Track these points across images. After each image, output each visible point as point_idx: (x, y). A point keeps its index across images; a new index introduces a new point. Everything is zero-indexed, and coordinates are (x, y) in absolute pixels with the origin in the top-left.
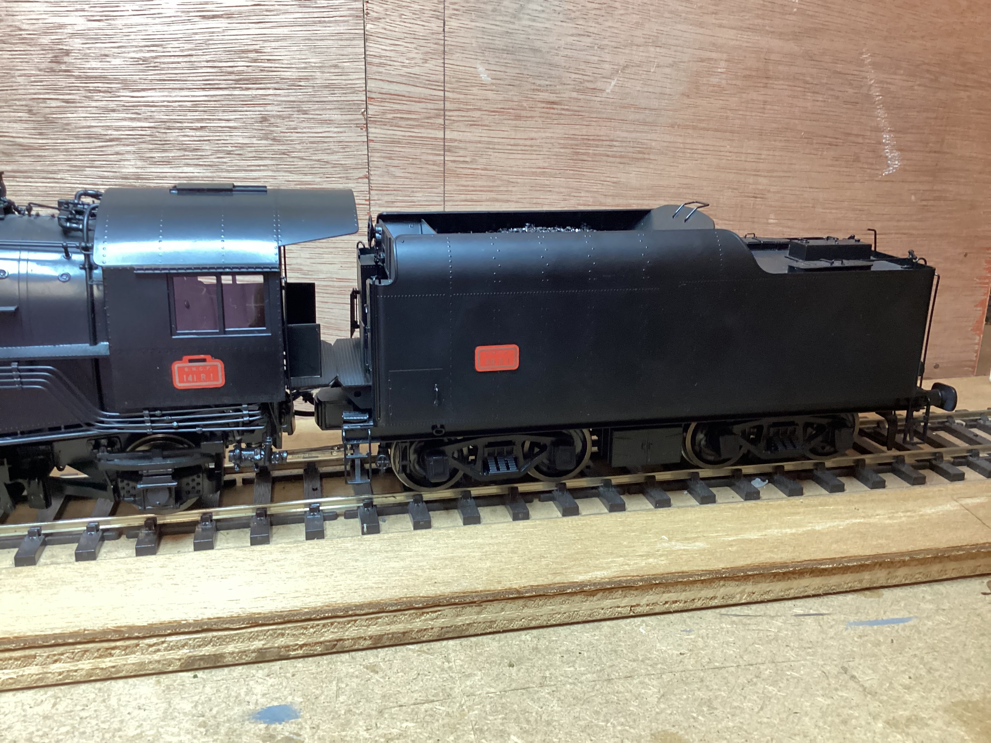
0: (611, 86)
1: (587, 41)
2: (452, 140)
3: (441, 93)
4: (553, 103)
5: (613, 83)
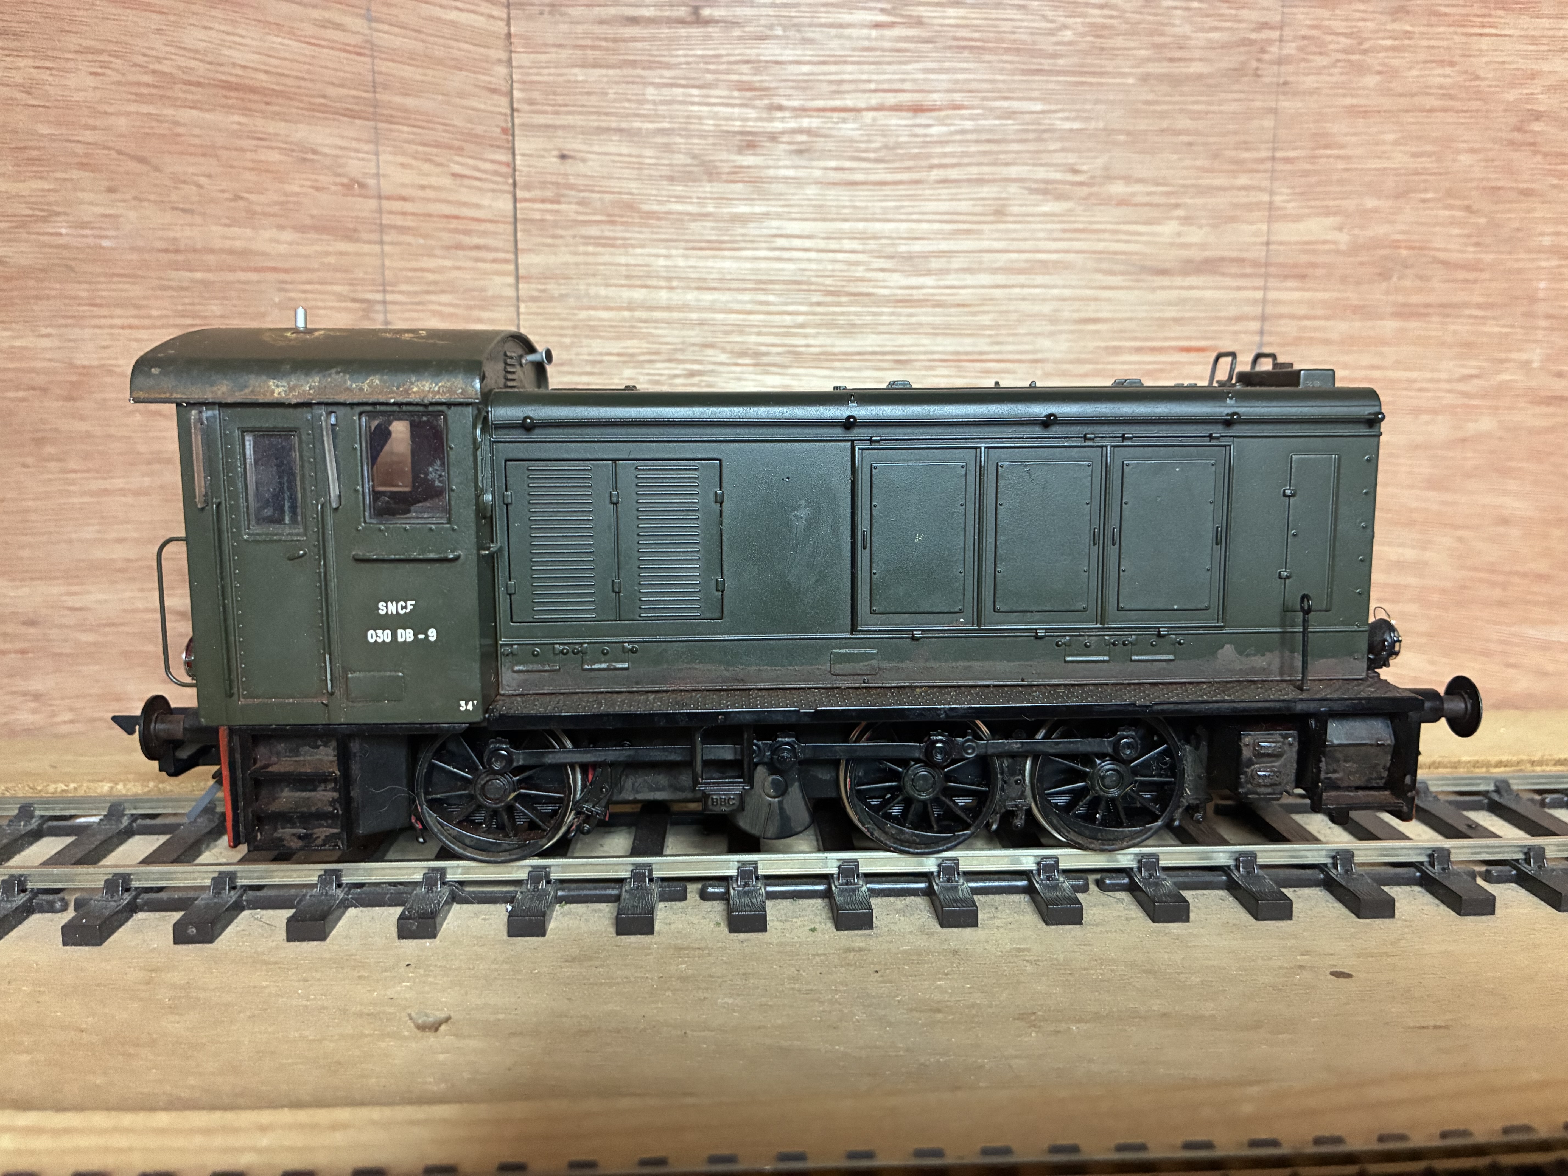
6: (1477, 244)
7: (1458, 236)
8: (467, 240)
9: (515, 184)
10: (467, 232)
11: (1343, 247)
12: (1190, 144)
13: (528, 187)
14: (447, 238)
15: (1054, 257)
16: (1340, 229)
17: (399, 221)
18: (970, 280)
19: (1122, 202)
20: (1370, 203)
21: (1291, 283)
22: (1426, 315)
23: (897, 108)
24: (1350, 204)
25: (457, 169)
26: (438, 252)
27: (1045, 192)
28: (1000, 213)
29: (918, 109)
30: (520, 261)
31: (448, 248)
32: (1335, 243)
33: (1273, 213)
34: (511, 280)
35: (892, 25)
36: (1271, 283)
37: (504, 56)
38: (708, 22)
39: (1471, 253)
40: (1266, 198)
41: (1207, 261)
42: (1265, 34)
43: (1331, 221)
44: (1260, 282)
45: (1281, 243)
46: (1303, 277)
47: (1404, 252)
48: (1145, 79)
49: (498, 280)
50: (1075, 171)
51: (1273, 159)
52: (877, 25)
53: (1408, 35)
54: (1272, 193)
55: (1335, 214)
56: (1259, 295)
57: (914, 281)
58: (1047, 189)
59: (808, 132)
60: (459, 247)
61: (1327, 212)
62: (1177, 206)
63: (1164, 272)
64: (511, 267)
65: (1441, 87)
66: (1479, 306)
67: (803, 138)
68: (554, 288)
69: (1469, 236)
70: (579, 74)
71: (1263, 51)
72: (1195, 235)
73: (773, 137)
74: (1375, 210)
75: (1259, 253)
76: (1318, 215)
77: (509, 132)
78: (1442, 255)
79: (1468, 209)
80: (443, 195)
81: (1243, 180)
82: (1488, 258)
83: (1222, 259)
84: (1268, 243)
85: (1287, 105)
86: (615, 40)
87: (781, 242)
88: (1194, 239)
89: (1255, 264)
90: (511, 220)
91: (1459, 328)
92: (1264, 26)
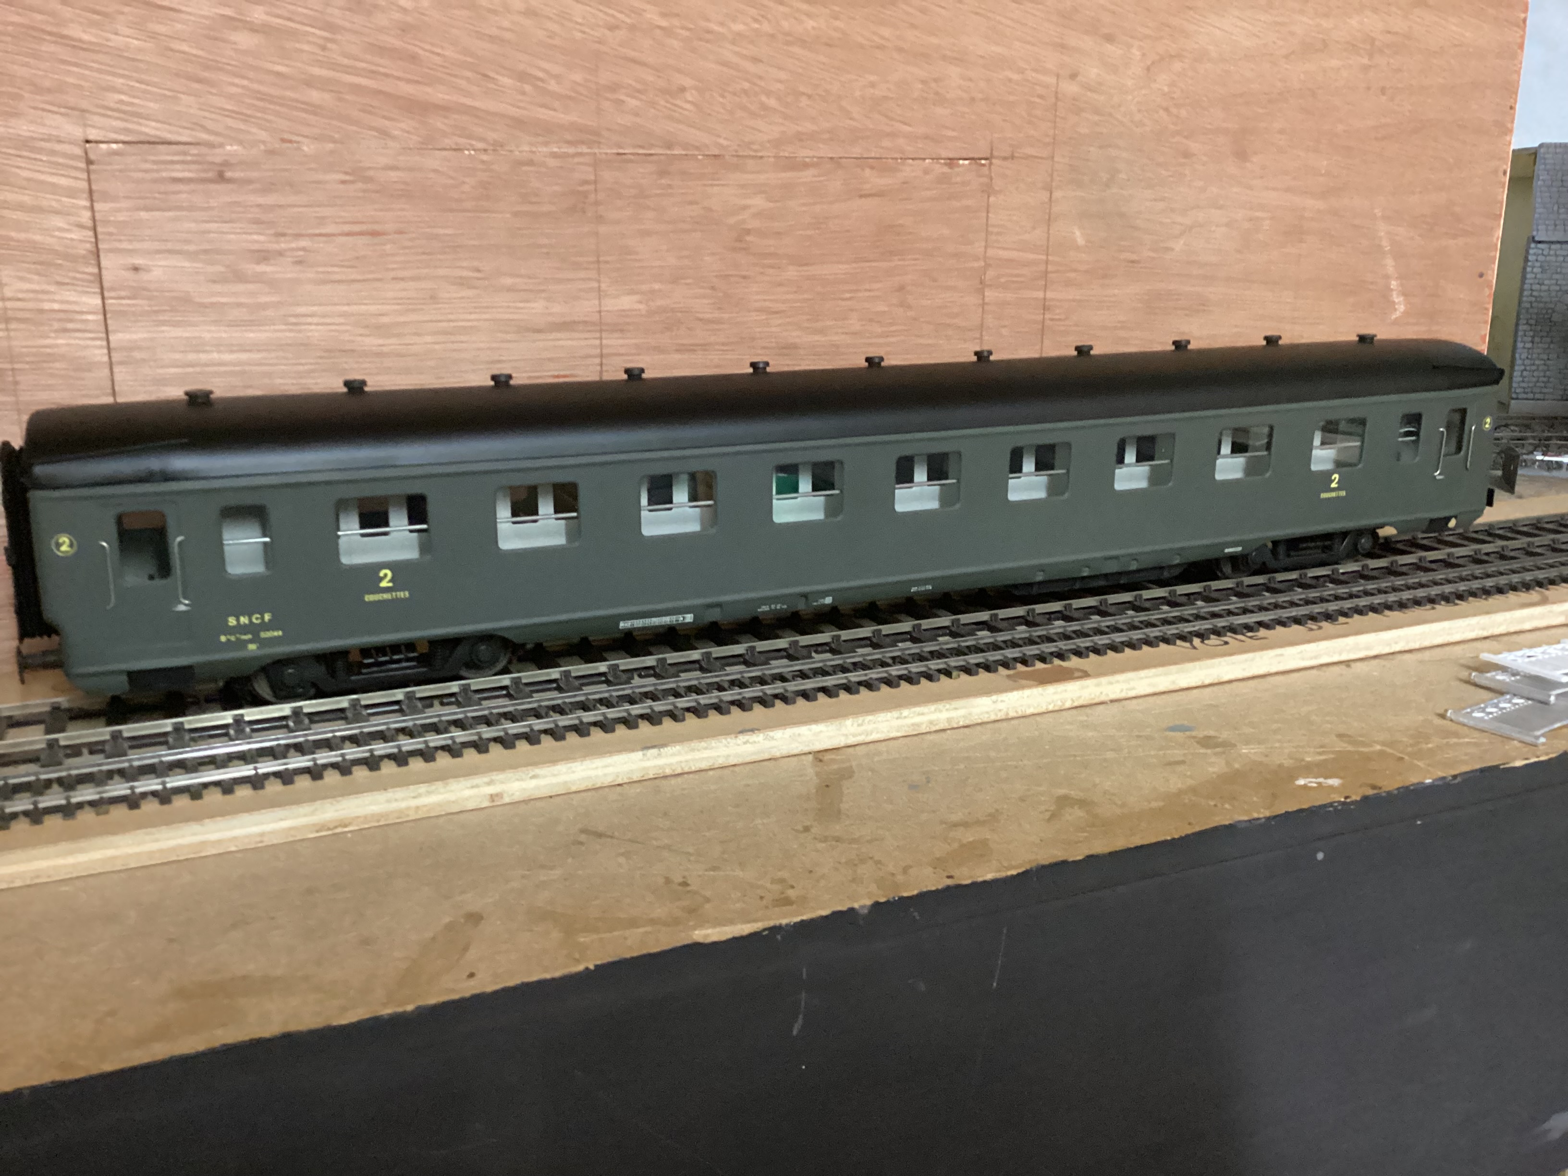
0: (1178, 245)
1: (1161, 205)
2: (1052, 300)
3: (1044, 257)
4: (1133, 262)
5: (1182, 242)
6: (719, 308)
7: (708, 304)
8: (70, 326)
9: (102, 288)
10: (71, 321)
11: (644, 312)
12: (548, 253)
13: (112, 289)
14: (56, 325)
15: (470, 324)
16: (640, 302)
17: (20, 315)
18: (416, 339)
19: (510, 289)
20: (657, 286)
21: (616, 335)
22: (695, 351)
23: (361, 233)
24: (644, 287)
25: (59, 279)
26: (53, 335)
27: (462, 284)
28: (434, 298)
29: (374, 234)
30: (111, 338)
31: (56, 331)
32: (639, 310)
33: (600, 294)
34: (105, 351)
35: (352, 182)
36: (604, 335)
37: (87, 204)
38: (229, 181)
39: (717, 315)
40: (596, 285)
41: (565, 323)
42: (586, 188)
43: (636, 297)
44: (598, 335)
45: (607, 311)
46: (622, 331)
47: (679, 314)
48: (516, 214)
49: (97, 352)
50: (478, 271)
51: (598, 262)
52: (343, 182)
53: (670, 186)
54: (599, 281)
55: (637, 293)
56: (597, 342)
57: (381, 342)
58: (462, 282)
59: (304, 249)
60: (65, 330)
61: (632, 292)
62: (544, 291)
63: (539, 331)
64: (104, 343)
65: (691, 217)
66: (723, 344)
67: (301, 253)
68: (137, 355)
69: (714, 304)
70: (143, 215)
71: (586, 197)
72: (557, 309)
73: (280, 253)
74: (660, 291)
75: (595, 318)
76: (628, 294)
77: (97, 254)
78: (701, 316)
79: (713, 288)
80: (51, 297)
81: (582, 274)
82: (726, 316)
83: (574, 322)
84: (600, 312)
85: (603, 229)
86: (165, 193)
87: (293, 320)
88: (554, 310)
89: (593, 324)
90: (101, 311)
91: (713, 357)
92: (586, 182)
